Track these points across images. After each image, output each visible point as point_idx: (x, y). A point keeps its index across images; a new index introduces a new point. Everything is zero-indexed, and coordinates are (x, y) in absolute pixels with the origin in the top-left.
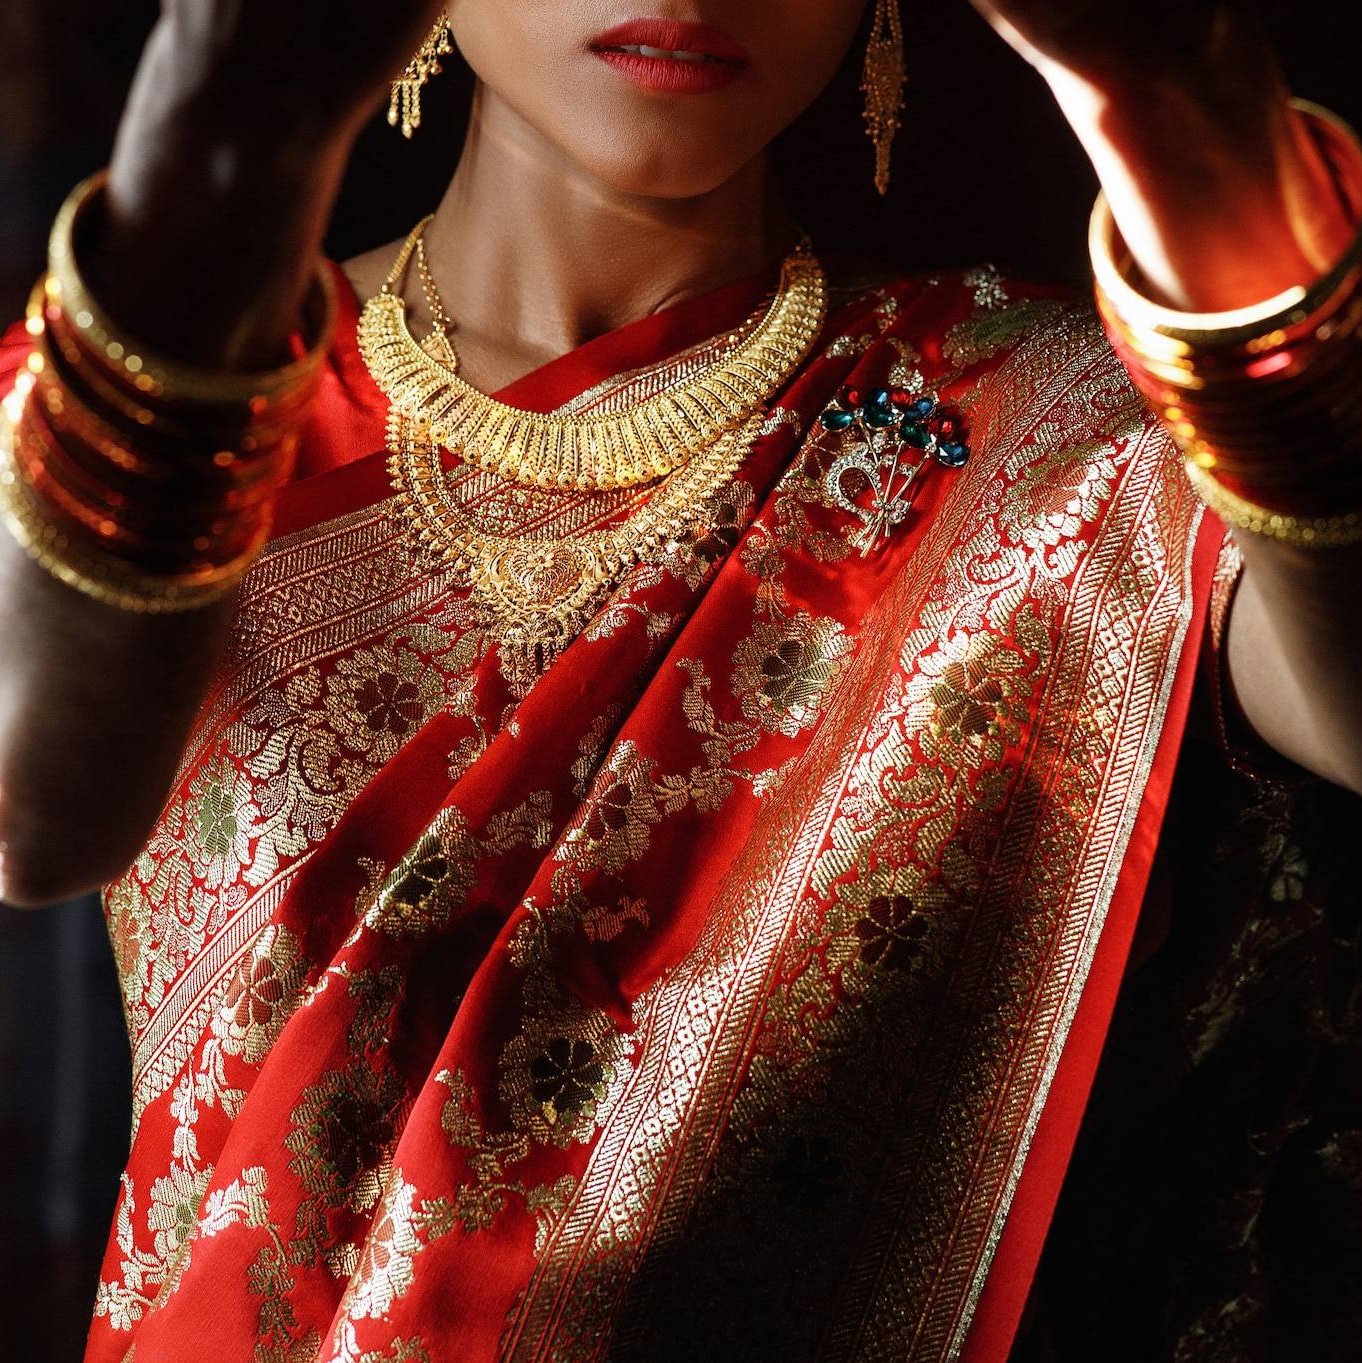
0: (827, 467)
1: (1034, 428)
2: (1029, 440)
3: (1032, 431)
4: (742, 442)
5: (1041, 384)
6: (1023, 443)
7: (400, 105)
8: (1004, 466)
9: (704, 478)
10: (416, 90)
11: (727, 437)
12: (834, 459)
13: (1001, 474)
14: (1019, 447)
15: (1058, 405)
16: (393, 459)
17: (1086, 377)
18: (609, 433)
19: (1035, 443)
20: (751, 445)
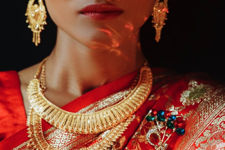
0: (147, 132)
1: (204, 131)
2: (202, 135)
3: (203, 132)
4: (125, 126)
5: (206, 117)
6: (200, 136)
7: (35, 37)
8: (195, 142)
9: (113, 135)
10: (39, 34)
11: (121, 124)
12: (148, 129)
13: (194, 145)
14: (199, 137)
15: (210, 125)
16: (29, 129)
17: (218, 116)
18: (93, 118)
19: (204, 136)
20: (127, 127)
